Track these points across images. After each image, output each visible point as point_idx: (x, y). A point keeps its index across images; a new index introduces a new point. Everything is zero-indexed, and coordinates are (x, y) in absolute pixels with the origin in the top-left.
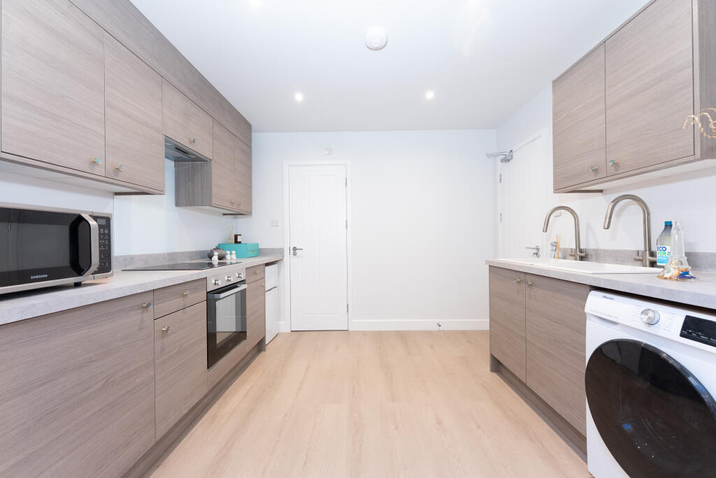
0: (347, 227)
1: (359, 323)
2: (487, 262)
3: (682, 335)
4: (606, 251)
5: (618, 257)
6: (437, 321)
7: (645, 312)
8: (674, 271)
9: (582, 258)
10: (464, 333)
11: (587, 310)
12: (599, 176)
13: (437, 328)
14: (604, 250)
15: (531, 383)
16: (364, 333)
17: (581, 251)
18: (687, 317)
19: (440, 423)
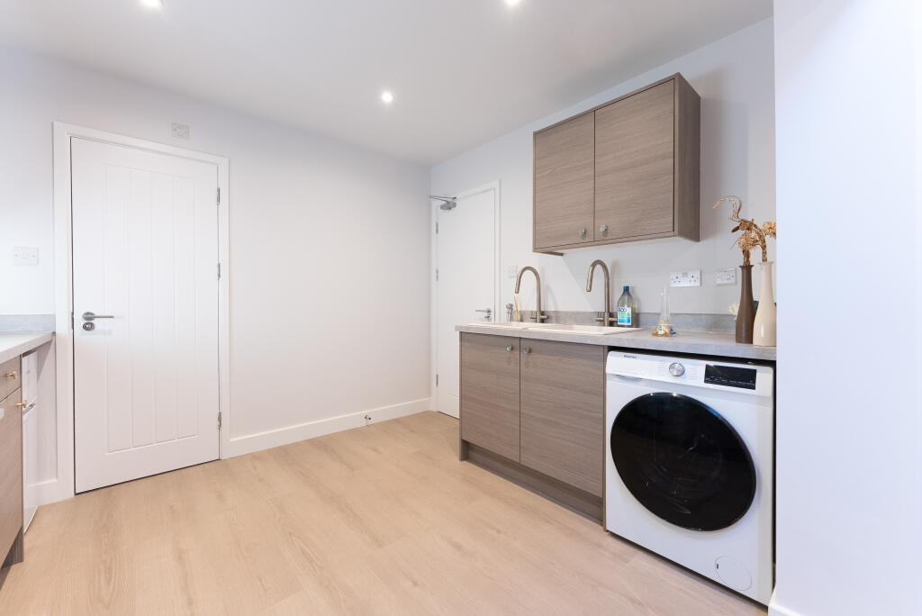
0: (219, 276)
1: (239, 442)
2: (457, 328)
3: (706, 381)
4: (566, 313)
5: (579, 318)
6: (365, 412)
7: (672, 367)
8: (663, 329)
9: (543, 321)
10: (397, 421)
11: (608, 370)
12: (587, 240)
13: (364, 423)
14: (563, 312)
15: (530, 461)
16: (256, 457)
17: (542, 313)
18: (707, 367)
19: (458, 547)
